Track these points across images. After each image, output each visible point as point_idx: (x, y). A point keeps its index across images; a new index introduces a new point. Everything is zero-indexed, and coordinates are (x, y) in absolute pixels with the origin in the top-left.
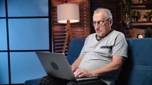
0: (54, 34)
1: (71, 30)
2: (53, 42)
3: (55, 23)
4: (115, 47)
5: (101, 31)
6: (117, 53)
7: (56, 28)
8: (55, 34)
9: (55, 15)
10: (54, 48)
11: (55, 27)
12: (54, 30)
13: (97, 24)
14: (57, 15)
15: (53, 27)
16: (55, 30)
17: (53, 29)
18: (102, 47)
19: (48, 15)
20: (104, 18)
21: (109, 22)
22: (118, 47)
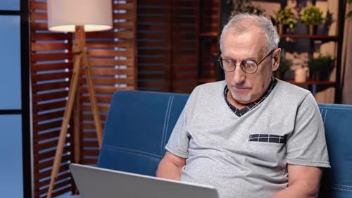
0: (35, 62)
1: (88, 53)
2: (33, 87)
3: (37, 32)
4: (295, 140)
5: (251, 89)
6: (305, 156)
7: (41, 47)
8: (38, 63)
9: (40, 9)
10: (34, 103)
11: (38, 42)
12: (34, 52)
13: (238, 67)
14: (46, 9)
15: (33, 44)
16: (37, 53)
17: (33, 49)
18: (254, 138)
19: (18, 8)
20: (261, 50)
21: (273, 60)
22: (306, 138)
